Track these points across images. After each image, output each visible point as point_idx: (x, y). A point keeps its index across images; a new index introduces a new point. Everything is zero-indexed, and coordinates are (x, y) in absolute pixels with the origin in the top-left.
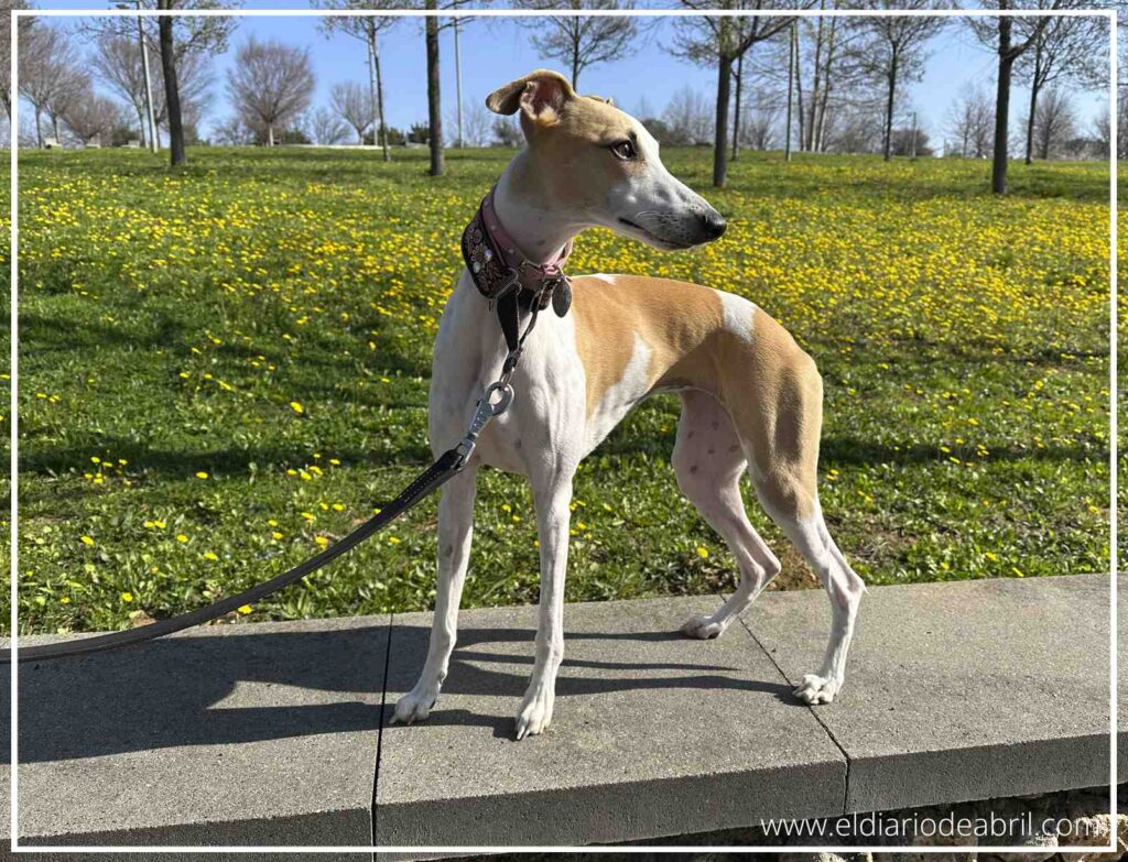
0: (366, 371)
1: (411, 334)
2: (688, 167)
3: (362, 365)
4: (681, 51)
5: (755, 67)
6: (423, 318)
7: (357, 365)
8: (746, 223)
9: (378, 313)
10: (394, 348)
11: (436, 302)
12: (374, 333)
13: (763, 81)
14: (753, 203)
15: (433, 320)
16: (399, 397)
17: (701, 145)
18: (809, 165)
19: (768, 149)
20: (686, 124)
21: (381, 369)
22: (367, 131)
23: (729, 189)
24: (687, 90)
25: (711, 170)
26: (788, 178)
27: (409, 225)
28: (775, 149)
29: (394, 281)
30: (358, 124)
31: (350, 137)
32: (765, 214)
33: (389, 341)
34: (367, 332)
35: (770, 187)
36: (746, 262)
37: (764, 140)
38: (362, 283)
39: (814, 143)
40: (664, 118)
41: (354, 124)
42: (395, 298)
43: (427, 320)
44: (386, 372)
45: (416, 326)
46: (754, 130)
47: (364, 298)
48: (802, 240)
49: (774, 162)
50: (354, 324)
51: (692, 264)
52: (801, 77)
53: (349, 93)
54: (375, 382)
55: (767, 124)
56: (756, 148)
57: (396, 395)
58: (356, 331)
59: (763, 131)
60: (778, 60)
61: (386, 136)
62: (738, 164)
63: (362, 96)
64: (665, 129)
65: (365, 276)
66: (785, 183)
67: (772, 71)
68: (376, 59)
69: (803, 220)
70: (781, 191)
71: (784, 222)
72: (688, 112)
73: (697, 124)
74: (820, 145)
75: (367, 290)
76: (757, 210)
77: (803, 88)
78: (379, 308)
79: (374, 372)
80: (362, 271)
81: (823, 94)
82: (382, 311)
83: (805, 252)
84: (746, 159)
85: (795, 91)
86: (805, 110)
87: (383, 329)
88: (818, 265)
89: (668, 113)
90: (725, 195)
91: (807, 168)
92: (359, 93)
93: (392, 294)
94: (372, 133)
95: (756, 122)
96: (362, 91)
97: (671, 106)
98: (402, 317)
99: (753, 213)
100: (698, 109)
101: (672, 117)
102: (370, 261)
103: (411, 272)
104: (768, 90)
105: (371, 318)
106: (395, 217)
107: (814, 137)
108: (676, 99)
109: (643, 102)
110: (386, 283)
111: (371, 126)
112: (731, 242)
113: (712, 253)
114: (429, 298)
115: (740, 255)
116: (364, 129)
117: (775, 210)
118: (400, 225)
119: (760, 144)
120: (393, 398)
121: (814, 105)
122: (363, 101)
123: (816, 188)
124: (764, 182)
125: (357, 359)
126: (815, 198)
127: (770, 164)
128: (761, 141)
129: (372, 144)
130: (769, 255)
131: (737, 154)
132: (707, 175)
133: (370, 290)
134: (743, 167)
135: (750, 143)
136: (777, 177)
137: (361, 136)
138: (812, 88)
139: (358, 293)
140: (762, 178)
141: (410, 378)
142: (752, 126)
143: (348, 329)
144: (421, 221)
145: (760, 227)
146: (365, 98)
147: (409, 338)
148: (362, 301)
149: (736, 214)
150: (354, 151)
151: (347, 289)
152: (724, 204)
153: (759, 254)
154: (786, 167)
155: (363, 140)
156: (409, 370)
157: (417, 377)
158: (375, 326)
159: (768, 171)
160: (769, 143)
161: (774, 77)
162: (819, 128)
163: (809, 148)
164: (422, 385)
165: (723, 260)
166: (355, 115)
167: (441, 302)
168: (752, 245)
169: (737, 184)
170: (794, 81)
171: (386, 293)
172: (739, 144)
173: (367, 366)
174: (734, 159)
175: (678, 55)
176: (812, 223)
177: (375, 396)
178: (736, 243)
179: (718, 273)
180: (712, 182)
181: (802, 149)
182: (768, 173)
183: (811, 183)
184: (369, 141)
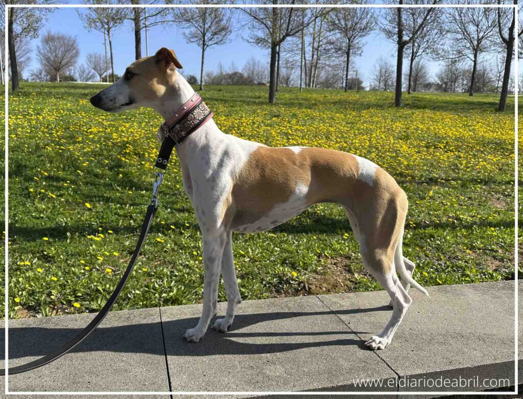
0: (118, 188)
1: (138, 170)
2: (256, 94)
3: (116, 185)
4: (252, 41)
5: (285, 49)
6: (143, 163)
7: (113, 185)
8: (287, 120)
9: (121, 160)
10: (129, 177)
11: (149, 156)
12: (121, 170)
13: (289, 55)
14: (289, 110)
15: (148, 164)
16: (135, 200)
17: (260, 84)
18: (311, 94)
19: (290, 86)
20: (253, 74)
21: (125, 187)
22: (104, 76)
23: (276, 104)
24: (253, 59)
25: (267, 95)
26: (302, 99)
27: (130, 119)
28: (293, 86)
29: (128, 145)
30: (99, 72)
31: (95, 78)
32: (295, 116)
33: (128, 174)
34: (116, 170)
35: (295, 103)
36: (290, 137)
37: (289, 82)
38: (112, 146)
39: (311, 84)
40: (242, 71)
41: (98, 72)
42: (129, 153)
43: (145, 164)
44: (127, 188)
45: (139, 167)
46: (284, 78)
47: (113, 154)
48: (314, 127)
49: (295, 92)
50: (109, 165)
51: (265, 138)
52: (306, 53)
53: (95, 57)
54: (122, 193)
55: (290, 75)
56: (285, 86)
57: (133, 199)
58: (111, 169)
59: (288, 78)
60: (295, 45)
61: (114, 78)
62: (279, 93)
63: (101, 59)
64: (243, 76)
65: (113, 143)
66: (301, 101)
67: (292, 51)
68: (110, 43)
69: (313, 118)
70: (300, 105)
71: (304, 119)
72: (254, 69)
73: (258, 75)
74: (314, 85)
75: (114, 149)
76: (291, 114)
77: (307, 58)
78: (122, 158)
79: (122, 189)
80: (111, 140)
81: (316, 61)
82: (123, 159)
83: (316, 133)
84: (281, 91)
85: (303, 60)
86: (307, 69)
87: (124, 168)
88: (322, 139)
89: (244, 69)
90: (275, 106)
91: (310, 95)
92: (100, 58)
93: (128, 151)
94: (106, 77)
95: (285, 74)
96: (101, 57)
97: (246, 66)
98: (133, 162)
99: (290, 115)
100: (259, 67)
101: (246, 71)
102: (115, 135)
103: (135, 141)
104: (291, 60)
105: (117, 163)
106: (123, 116)
107: (312, 81)
108: (248, 63)
109: (233, 65)
110: (124, 145)
111: (105, 73)
112: (282, 128)
113: (274, 133)
114: (146, 154)
115: (286, 134)
116: (102, 75)
117: (299, 114)
118: (126, 119)
119: (287, 83)
120: (132, 200)
121: (312, 67)
122: (102, 62)
123: (316, 104)
124: (292, 101)
125: (113, 183)
126: (316, 109)
127: (293, 93)
128: (287, 82)
129: (106, 82)
130: (300, 134)
131: (278, 88)
132: (265, 98)
133: (116, 149)
134: (282, 94)
135: (282, 83)
136: (297, 99)
137: (101, 78)
138: (311, 58)
139: (110, 151)
140: (291, 99)
141: (139, 191)
142: (284, 76)
143: (107, 168)
144: (136, 117)
145: (294, 121)
146: (103, 60)
147: (137, 172)
148: (112, 155)
149: (281, 115)
150: (97, 84)
151: (104, 149)
152: (275, 111)
153: (295, 134)
154: (301, 94)
155: (101, 80)
156: (139, 188)
157: (143, 191)
158: (120, 166)
159: (293, 96)
160: (291, 83)
161: (293, 53)
162: (314, 77)
163: (309, 86)
164: (145, 195)
165: (280, 136)
166: (98, 68)
167: (151, 155)
168: (291, 130)
169: (279, 102)
170: (303, 56)
171: (124, 151)
172: (279, 84)
173: (118, 186)
174: (277, 90)
175: (251, 43)
176: (317, 120)
177: (123, 200)
178: (284, 128)
179: (278, 142)
180: (268, 101)
181: (306, 86)
182: (292, 97)
183: (313, 102)
184: (105, 80)
